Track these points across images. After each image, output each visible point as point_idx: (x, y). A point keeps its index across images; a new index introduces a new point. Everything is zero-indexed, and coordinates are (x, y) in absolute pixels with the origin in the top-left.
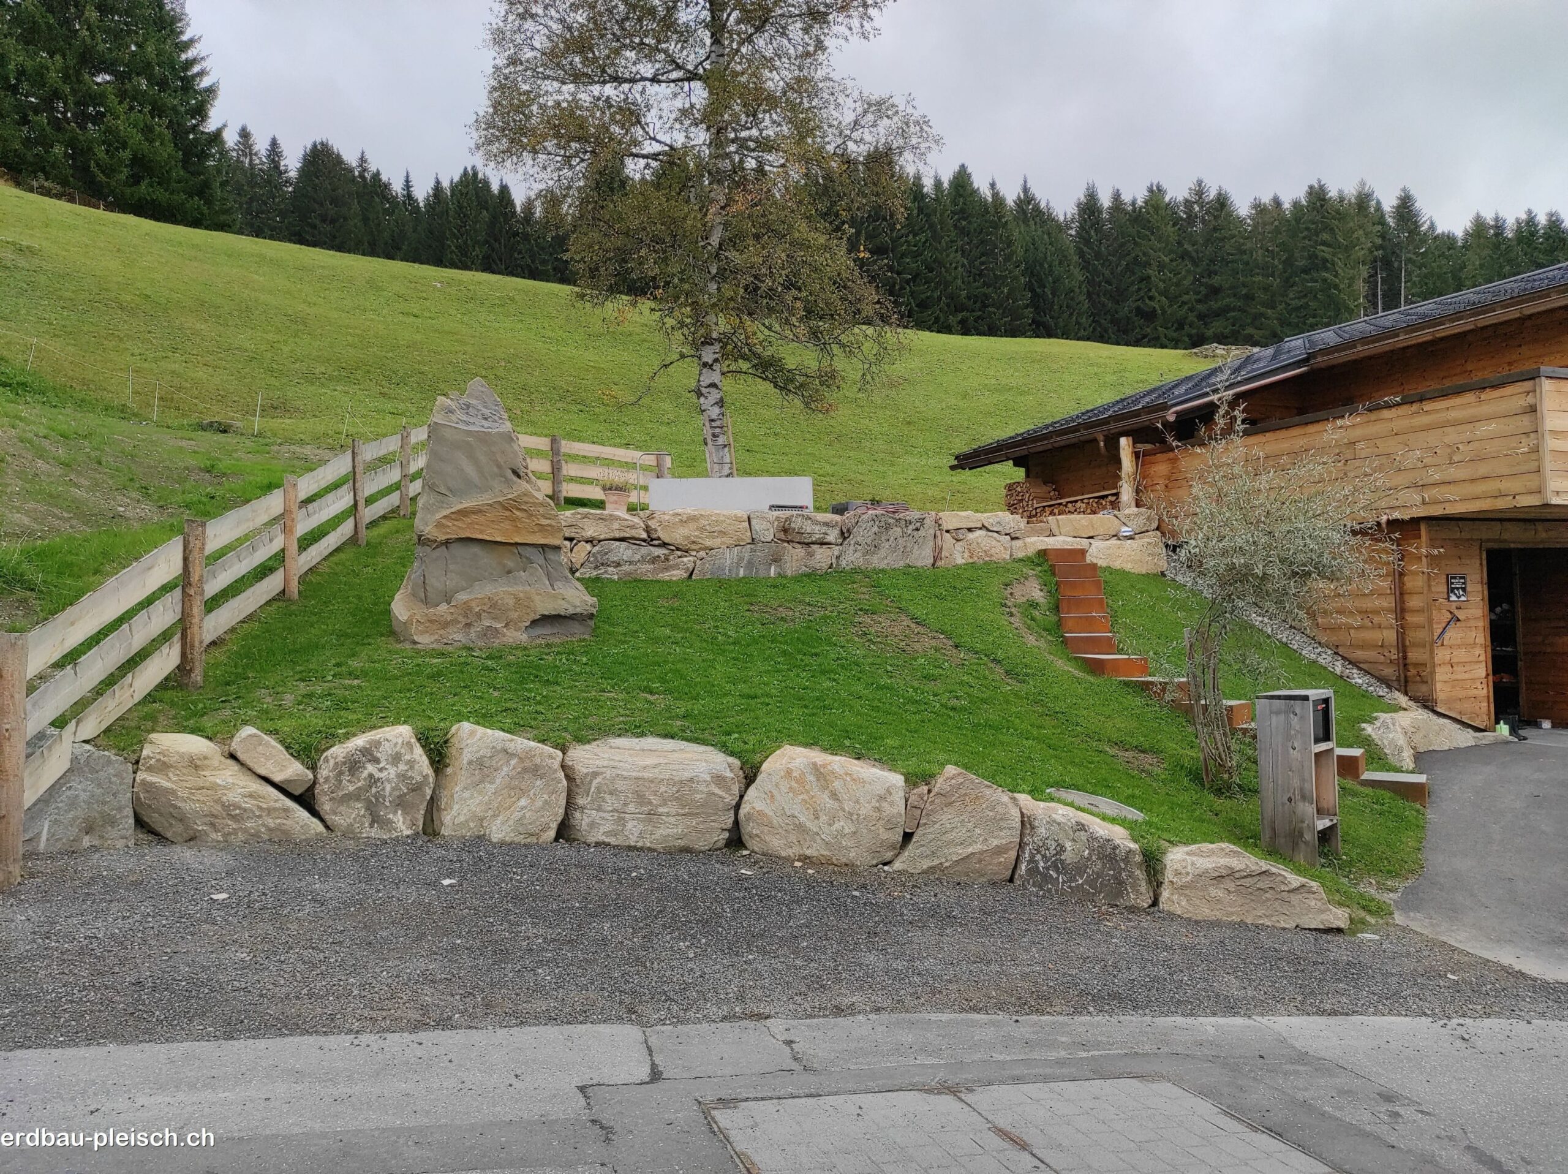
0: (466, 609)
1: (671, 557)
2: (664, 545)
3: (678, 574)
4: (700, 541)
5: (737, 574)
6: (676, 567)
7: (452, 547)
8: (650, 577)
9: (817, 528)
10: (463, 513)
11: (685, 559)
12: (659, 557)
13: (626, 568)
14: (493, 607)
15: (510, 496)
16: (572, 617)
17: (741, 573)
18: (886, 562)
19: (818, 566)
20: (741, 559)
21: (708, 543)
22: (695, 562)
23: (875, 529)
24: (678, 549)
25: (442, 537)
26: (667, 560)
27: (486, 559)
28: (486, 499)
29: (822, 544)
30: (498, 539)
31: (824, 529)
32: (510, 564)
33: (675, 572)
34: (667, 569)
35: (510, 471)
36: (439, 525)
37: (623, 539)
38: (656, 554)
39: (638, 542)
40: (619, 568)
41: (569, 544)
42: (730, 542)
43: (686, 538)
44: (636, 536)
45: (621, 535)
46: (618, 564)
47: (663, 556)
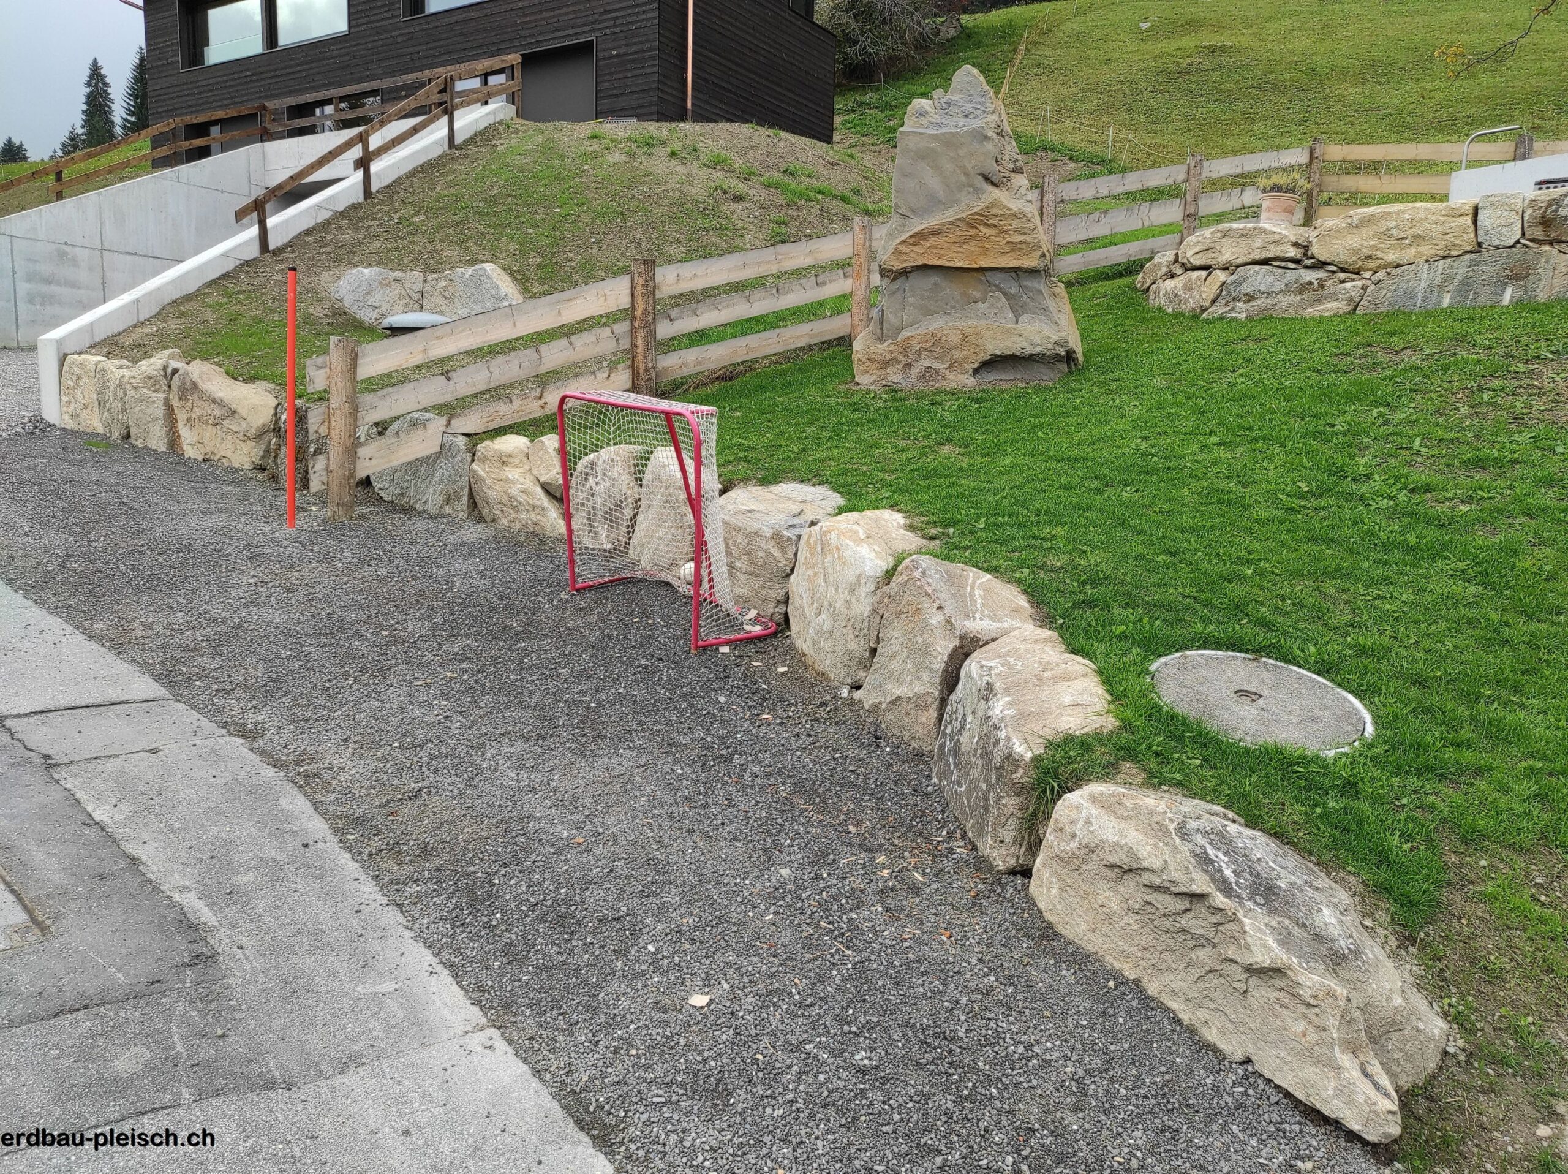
0: (906, 348)
1: (1328, 284)
2: (1321, 265)
3: (1330, 307)
4: (1379, 254)
5: (1439, 303)
6: (1334, 297)
7: (911, 277)
8: (1294, 314)
10: (921, 236)
11: (1348, 285)
12: (1310, 283)
13: (1261, 302)
14: (937, 346)
15: (976, 210)
16: (1032, 359)
17: (1446, 302)
20: (1448, 279)
21: (1392, 256)
22: (1365, 288)
24: (1343, 270)
25: (898, 266)
26: (1323, 287)
27: (950, 289)
28: (950, 215)
30: (959, 265)
32: (977, 294)
33: (1330, 305)
34: (1318, 301)
35: (980, 178)
36: (897, 252)
37: (1265, 262)
38: (1307, 279)
39: (1283, 264)
40: (1251, 304)
41: (1204, 273)
42: (1433, 252)
43: (1354, 251)
44: (1281, 255)
45: (1263, 256)
46: (1251, 298)
47: (1316, 283)
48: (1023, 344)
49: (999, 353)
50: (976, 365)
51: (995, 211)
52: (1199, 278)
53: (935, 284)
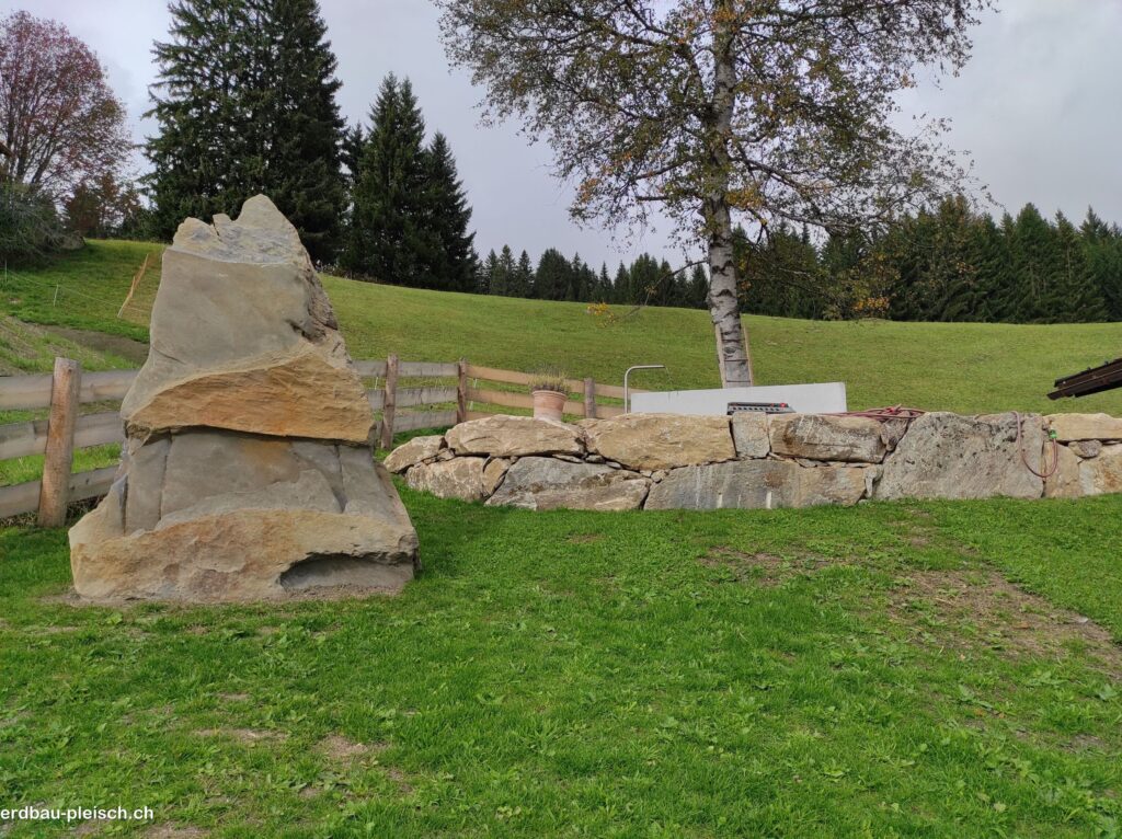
1: (614, 479)
2: (605, 461)
3: (620, 503)
4: (656, 455)
5: (714, 503)
6: (621, 492)
7: (177, 440)
8: (582, 506)
9: (839, 438)
10: (196, 388)
11: (634, 482)
12: (597, 478)
13: (549, 493)
14: (222, 539)
15: (282, 363)
16: (368, 559)
17: (720, 503)
18: (959, 489)
19: (843, 495)
20: (719, 482)
21: (668, 459)
22: (648, 486)
23: (938, 438)
24: (624, 467)
25: (158, 424)
26: (609, 482)
27: (244, 460)
28: (242, 365)
29: (848, 461)
30: (256, 430)
31: (851, 439)
32: (279, 469)
33: (618, 500)
34: (607, 495)
35: (288, 326)
36: (156, 404)
37: (548, 454)
38: (593, 474)
39: (568, 458)
40: (540, 494)
41: (482, 461)
42: (703, 457)
43: (635, 451)
44: (566, 449)
45: (546, 449)
46: (539, 488)
47: (602, 478)
48: (357, 539)
49: (320, 550)
50: (285, 568)
51: (310, 367)
52: (476, 465)
53: (218, 454)
